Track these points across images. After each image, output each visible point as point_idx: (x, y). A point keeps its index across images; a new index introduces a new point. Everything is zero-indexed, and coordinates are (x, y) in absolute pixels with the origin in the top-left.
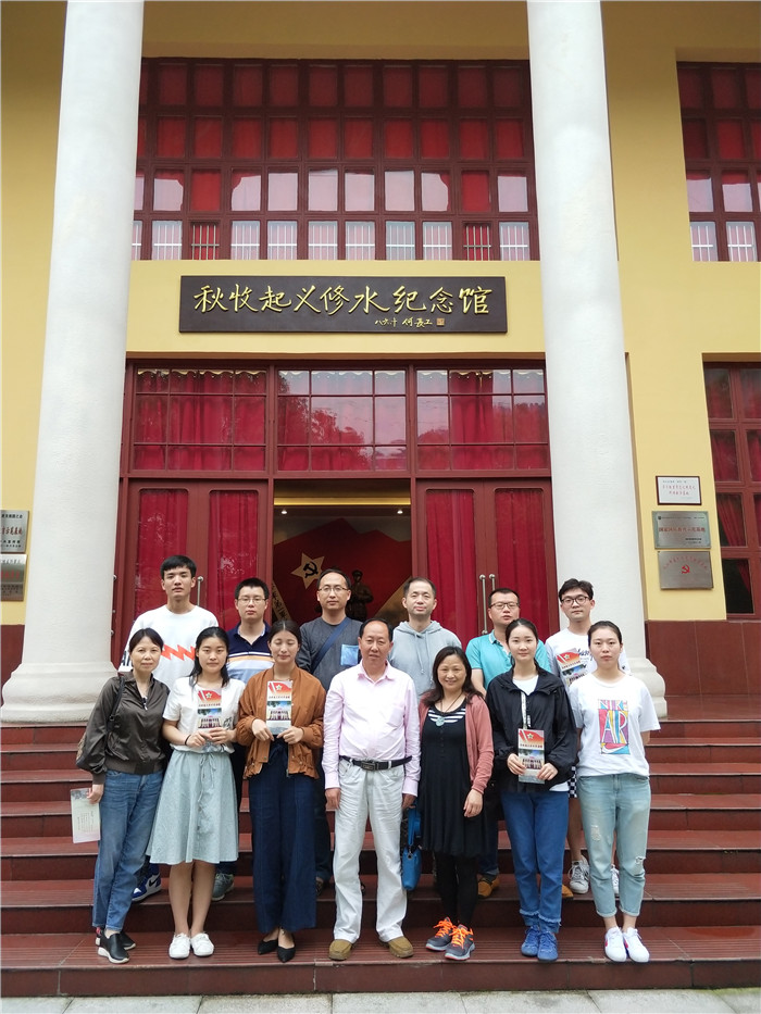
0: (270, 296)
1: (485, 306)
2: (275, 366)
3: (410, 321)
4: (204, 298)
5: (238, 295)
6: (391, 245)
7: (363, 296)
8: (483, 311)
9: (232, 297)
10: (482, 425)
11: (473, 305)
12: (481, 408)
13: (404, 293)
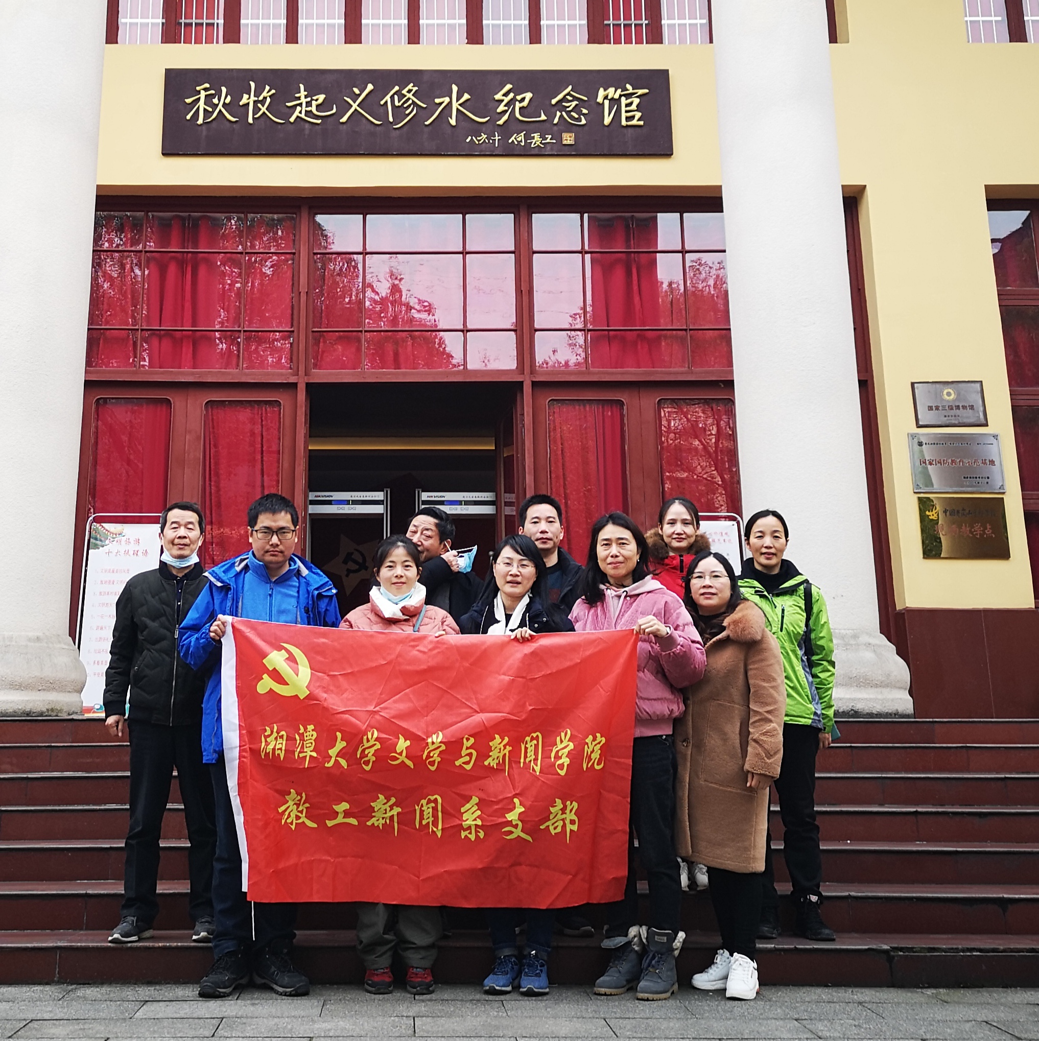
0: (303, 100)
1: (638, 115)
2: (310, 208)
3: (521, 137)
4: (201, 104)
5: (253, 98)
6: (491, 22)
7: (447, 100)
8: (635, 122)
9: (244, 100)
10: (637, 299)
11: (618, 111)
12: (634, 271)
13: (511, 95)
